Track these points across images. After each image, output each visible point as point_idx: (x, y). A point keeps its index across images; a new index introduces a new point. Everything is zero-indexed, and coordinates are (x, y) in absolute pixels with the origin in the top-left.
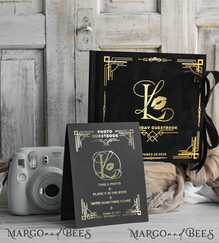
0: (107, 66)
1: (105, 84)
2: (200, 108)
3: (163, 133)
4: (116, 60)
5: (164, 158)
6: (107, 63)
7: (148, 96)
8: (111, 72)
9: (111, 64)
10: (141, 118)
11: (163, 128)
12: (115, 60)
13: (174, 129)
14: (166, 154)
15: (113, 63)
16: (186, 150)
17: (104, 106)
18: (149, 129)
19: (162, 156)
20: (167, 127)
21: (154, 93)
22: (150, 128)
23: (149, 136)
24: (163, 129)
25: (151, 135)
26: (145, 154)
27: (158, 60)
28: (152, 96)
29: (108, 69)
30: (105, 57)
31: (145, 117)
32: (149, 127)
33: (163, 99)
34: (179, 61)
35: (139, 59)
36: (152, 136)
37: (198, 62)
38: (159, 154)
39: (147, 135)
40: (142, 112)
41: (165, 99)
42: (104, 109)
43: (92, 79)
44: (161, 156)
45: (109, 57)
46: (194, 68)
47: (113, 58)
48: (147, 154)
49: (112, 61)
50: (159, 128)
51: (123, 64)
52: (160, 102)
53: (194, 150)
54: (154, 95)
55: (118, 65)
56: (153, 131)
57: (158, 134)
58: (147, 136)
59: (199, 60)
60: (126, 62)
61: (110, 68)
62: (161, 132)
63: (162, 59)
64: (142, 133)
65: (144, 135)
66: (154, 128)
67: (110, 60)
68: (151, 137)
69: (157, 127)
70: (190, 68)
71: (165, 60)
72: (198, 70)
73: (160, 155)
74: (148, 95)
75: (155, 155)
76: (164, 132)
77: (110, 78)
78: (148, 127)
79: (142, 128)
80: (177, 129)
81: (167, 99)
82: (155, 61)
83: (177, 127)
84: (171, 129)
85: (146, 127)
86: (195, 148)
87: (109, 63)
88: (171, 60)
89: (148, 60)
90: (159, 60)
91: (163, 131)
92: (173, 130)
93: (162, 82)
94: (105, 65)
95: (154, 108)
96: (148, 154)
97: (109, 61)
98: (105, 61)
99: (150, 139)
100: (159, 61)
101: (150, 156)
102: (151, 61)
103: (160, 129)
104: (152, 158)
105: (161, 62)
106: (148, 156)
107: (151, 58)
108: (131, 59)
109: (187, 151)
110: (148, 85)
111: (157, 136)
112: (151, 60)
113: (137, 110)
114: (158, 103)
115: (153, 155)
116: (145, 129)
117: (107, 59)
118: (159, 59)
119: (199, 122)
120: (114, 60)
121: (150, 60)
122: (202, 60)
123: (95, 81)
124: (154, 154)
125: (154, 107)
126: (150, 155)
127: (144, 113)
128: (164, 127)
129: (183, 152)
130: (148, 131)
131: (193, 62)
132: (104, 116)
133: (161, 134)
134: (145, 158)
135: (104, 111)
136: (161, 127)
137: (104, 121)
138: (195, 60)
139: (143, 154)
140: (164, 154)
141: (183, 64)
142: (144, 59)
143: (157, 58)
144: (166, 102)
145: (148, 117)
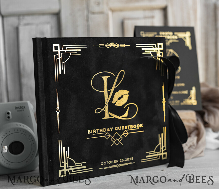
0: (57, 57)
1: (57, 79)
2: (164, 99)
3: (128, 133)
4: (68, 49)
5: (131, 163)
6: (57, 53)
7: (108, 91)
8: (63, 64)
9: (62, 53)
10: (103, 119)
11: (128, 127)
12: (67, 48)
13: (140, 128)
14: (132, 159)
15: (64, 52)
16: (154, 150)
17: (58, 108)
18: (112, 130)
19: (129, 161)
21: (114, 87)
22: (114, 129)
23: (112, 139)
24: (128, 129)
25: (115, 138)
26: (110, 162)
28: (112, 90)
29: (58, 60)
30: (54, 45)
31: (107, 117)
32: (113, 128)
33: (125, 93)
34: (138, 45)
35: (94, 46)
36: (117, 139)
37: (158, 46)
38: (125, 160)
39: (110, 138)
40: (103, 111)
41: (127, 92)
42: (58, 111)
43: (40, 74)
44: (127, 162)
45: (58, 45)
46: (155, 54)
47: (63, 46)
48: (112, 162)
49: (62, 50)
50: (123, 129)
51: (76, 53)
52: (122, 96)
53: (161, 149)
54: (115, 89)
55: (70, 55)
56: (117, 132)
57: (123, 135)
58: (111, 140)
59: (159, 44)
60: (80, 50)
61: (61, 58)
62: (126, 132)
63: (120, 45)
64: (105, 136)
65: (107, 139)
66: (118, 128)
67: (61, 49)
68: (115, 140)
69: (120, 127)
70: (150, 53)
71: (124, 46)
72: (158, 55)
73: (127, 160)
74: (108, 89)
75: (121, 161)
76: (129, 132)
77: (62, 71)
78: (111, 128)
79: (105, 130)
80: (142, 127)
81: (129, 93)
82: (112, 47)
83: (142, 124)
84: (137, 128)
85: (108, 129)
86: (163, 147)
87: (59, 53)
88: (130, 46)
89: (105, 47)
90: (117, 46)
91: (127, 131)
92: (138, 129)
93: (123, 72)
94: (55, 55)
95: (115, 105)
96: (114, 162)
97: (59, 51)
98: (54, 50)
99: (114, 142)
100: (116, 47)
101: (116, 164)
102: (108, 48)
103: (125, 130)
104: (118, 166)
105: (119, 48)
106: (114, 164)
107: (108, 44)
108: (85, 46)
109: (155, 152)
110: (107, 77)
111: (122, 138)
112: (108, 47)
113: (97, 109)
114: (120, 98)
115: (118, 161)
116: (107, 131)
117: (56, 48)
118: (117, 45)
119: (165, 115)
120: (64, 49)
121: (106, 46)
122: (162, 44)
123: (43, 76)
124: (120, 161)
125: (115, 103)
126: (116, 162)
127: (105, 111)
128: (129, 126)
129: (151, 153)
130: (112, 133)
131: (153, 46)
132: (58, 120)
133: (126, 135)
134: (111, 167)
135: (58, 115)
136: (126, 127)
137: (59, 127)
138: (155, 44)
139: (108, 162)
140: (131, 159)
141: (143, 49)
142: (100, 45)
143: (114, 44)
144: (128, 95)
145: (110, 116)
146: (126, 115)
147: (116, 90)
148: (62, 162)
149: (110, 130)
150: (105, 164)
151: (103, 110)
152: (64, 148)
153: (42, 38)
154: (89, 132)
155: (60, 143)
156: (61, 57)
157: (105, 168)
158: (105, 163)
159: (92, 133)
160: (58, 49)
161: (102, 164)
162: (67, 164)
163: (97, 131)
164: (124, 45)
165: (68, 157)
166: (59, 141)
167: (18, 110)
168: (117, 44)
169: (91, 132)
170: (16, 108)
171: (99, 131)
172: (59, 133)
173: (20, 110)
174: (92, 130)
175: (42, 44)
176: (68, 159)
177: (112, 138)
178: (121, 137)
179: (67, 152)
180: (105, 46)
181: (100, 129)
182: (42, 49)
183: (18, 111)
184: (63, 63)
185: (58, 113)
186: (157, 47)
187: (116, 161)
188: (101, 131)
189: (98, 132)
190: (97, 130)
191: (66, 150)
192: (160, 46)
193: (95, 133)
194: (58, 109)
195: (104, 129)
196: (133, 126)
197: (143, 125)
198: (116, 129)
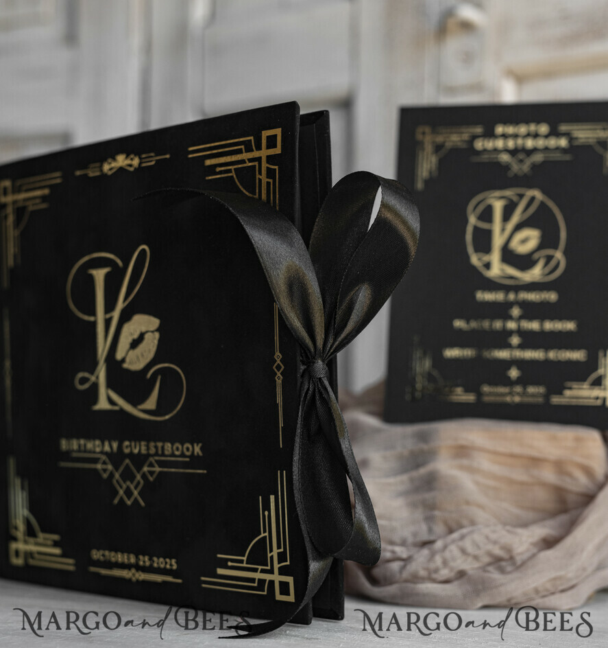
3: (157, 469)
5: (171, 579)
10: (93, 408)
11: (156, 447)
13: (192, 455)
19: (166, 572)
20: (169, 448)
22: (120, 448)
23: (117, 481)
24: (156, 454)
25: (124, 477)
28: (117, 315)
31: (102, 402)
32: (117, 443)
36: (128, 483)
38: (154, 562)
39: (112, 475)
40: (94, 382)
48: (120, 557)
50: (144, 451)
53: (272, 559)
54: (123, 312)
56: (127, 461)
57: (144, 472)
58: (114, 481)
62: (151, 465)
64: (98, 466)
65: (105, 477)
66: (131, 446)
68: (124, 486)
69: (138, 444)
73: (158, 563)
75: (141, 563)
76: (160, 467)
78: (112, 442)
79: (98, 446)
80: (201, 454)
83: (200, 445)
84: (183, 455)
86: (276, 551)
91: (156, 461)
92: (187, 459)
93: (144, 251)
95: (124, 366)
96: (123, 557)
99: (121, 492)
101: (129, 567)
103: (148, 455)
104: (135, 575)
106: (123, 566)
111: (142, 482)
113: (81, 375)
114: (134, 345)
115: (136, 561)
119: (281, 423)
124: (140, 560)
125: (123, 360)
126: (130, 560)
127: (98, 384)
128: (160, 445)
130: (116, 459)
133: (151, 473)
136: (152, 445)
144: (157, 335)
145: (110, 401)
149: (111, 447)
151: (93, 378)
171: (85, 446)
177: (117, 476)
178: (139, 477)
181: (88, 441)
188: (90, 448)
193: (76, 451)
195: (97, 441)
196: (172, 448)
197: (201, 449)
198: (127, 447)
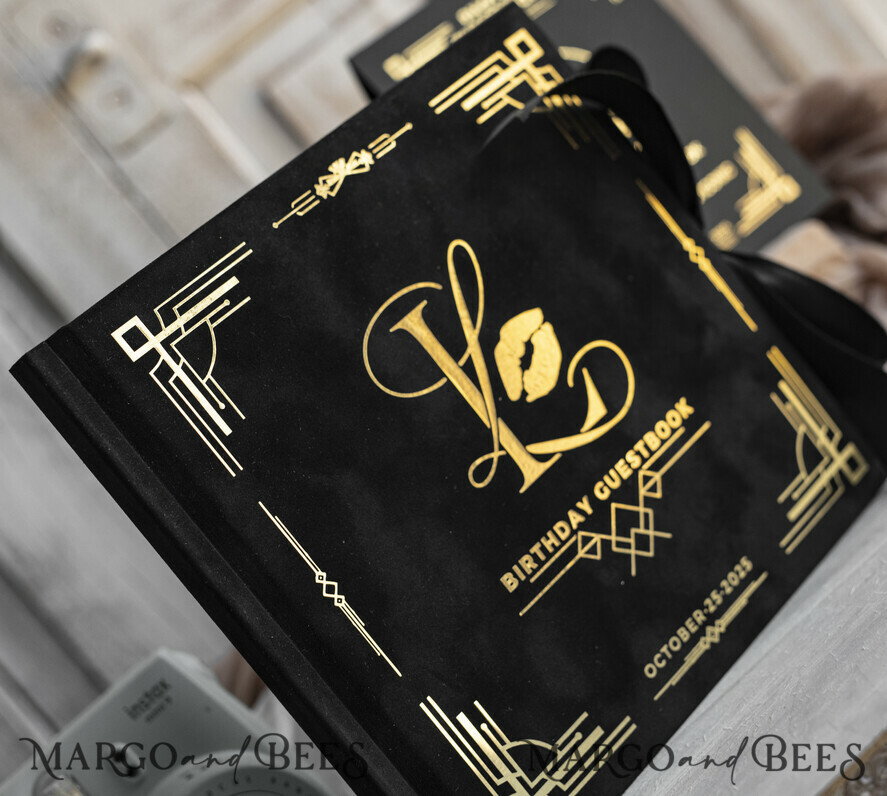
0: (165, 372)
1: (231, 465)
2: (688, 244)
3: (657, 477)
4: (182, 311)
5: (754, 586)
6: (153, 355)
7: (462, 362)
8: (209, 383)
9: (173, 344)
10: (522, 491)
11: (638, 453)
12: (175, 308)
13: (685, 423)
14: (746, 564)
15: (178, 333)
16: (797, 472)
17: (320, 576)
18: (589, 511)
19: (744, 584)
20: (651, 439)
21: (471, 335)
22: (594, 501)
23: (619, 544)
24: (644, 460)
25: (623, 531)
26: (675, 644)
27: (356, 164)
28: (474, 350)
29: (178, 381)
30: (118, 335)
31: (532, 471)
32: (585, 499)
33: (529, 326)
34: (440, 103)
35: (276, 225)
36: (633, 531)
37: (516, 52)
38: (724, 589)
39: (606, 544)
40: (501, 458)
41: (536, 315)
42: (330, 589)
43: (149, 495)
44: (738, 591)
45: (136, 322)
47: (156, 310)
48: (684, 634)
49: (167, 331)
50: (626, 474)
51: (227, 303)
52: (529, 347)
53: (823, 447)
55: (212, 326)
56: (614, 506)
57: (645, 497)
58: (615, 549)
59: (512, 43)
60: (233, 282)
61: (185, 368)
62: (647, 479)
63: (370, 151)
64: (581, 553)
65: (598, 557)
66: (606, 484)
67: (156, 330)
68: (632, 541)
69: (612, 473)
70: (507, 100)
71: (388, 143)
72: (541, 86)
73: (730, 584)
74: (456, 357)
75: (712, 609)
76: (658, 471)
77: (228, 415)
78: (579, 505)
79: (563, 530)
80: (691, 410)
81: (544, 312)
82: (348, 179)
83: (683, 401)
84: (674, 431)
85: (572, 514)
86: (820, 434)
87: (161, 351)
88: (409, 126)
89: (319, 197)
90: (361, 162)
91: (650, 469)
92: (682, 430)
93: (459, 249)
94: (152, 373)
96: (687, 629)
97: (154, 342)
98: (135, 355)
99: (633, 552)
100: (362, 166)
101: (701, 632)
102: (333, 194)
103: (636, 472)
104: (714, 634)
105: (378, 163)
106: (695, 639)
107: (321, 179)
108: (241, 252)
109: (809, 471)
110: (417, 313)
111: (651, 511)
112: (332, 188)
113: (472, 468)
114: (526, 362)
115: (705, 615)
116: (575, 526)
117: (135, 339)
118: (357, 158)
119: (738, 306)
120: (170, 318)
121: (322, 190)
122: (522, 35)
123: (168, 492)
124: (707, 607)
125: (524, 394)
126: (696, 623)
127: (508, 455)
128: (639, 446)
129: (795, 490)
130: (597, 521)
131: (496, 69)
132: (359, 624)
133: (653, 489)
134: (692, 659)
135: (342, 604)
136: (630, 456)
137: (380, 652)
138: (499, 55)
139: (669, 649)
140: (744, 569)
141: (468, 105)
142: (296, 206)
143: (347, 161)
144: (548, 328)
145: (541, 458)
146: (596, 408)
147: (489, 341)
148: (499, 782)
149: (581, 512)
150: (664, 663)
151: (495, 455)
152: (462, 718)
153: (47, 341)
154: (509, 582)
155: (431, 709)
156: (181, 364)
157: (674, 680)
158: (660, 661)
159: (523, 578)
160: (145, 340)
161: (651, 671)
162: (520, 773)
163: (535, 557)
164: (386, 139)
165: (503, 743)
166: (422, 705)
167: (148, 712)
168: (355, 154)
169: (515, 576)
170: (134, 712)
171: (543, 549)
172: (400, 675)
173: (154, 706)
174: (515, 568)
175: (66, 361)
176: (508, 751)
177: (613, 538)
178: (641, 509)
179: (484, 727)
180: (318, 193)
181: (543, 540)
182: (83, 383)
183: (149, 719)
184: (206, 379)
185: (336, 596)
186: (513, 59)
187: (694, 620)
188: (553, 545)
189: (542, 557)
190: (532, 551)
191: (477, 719)
192: (524, 48)
193: (535, 571)
194: (325, 583)
195: (556, 527)
196: (657, 436)
197: (689, 403)
198: (602, 491)
